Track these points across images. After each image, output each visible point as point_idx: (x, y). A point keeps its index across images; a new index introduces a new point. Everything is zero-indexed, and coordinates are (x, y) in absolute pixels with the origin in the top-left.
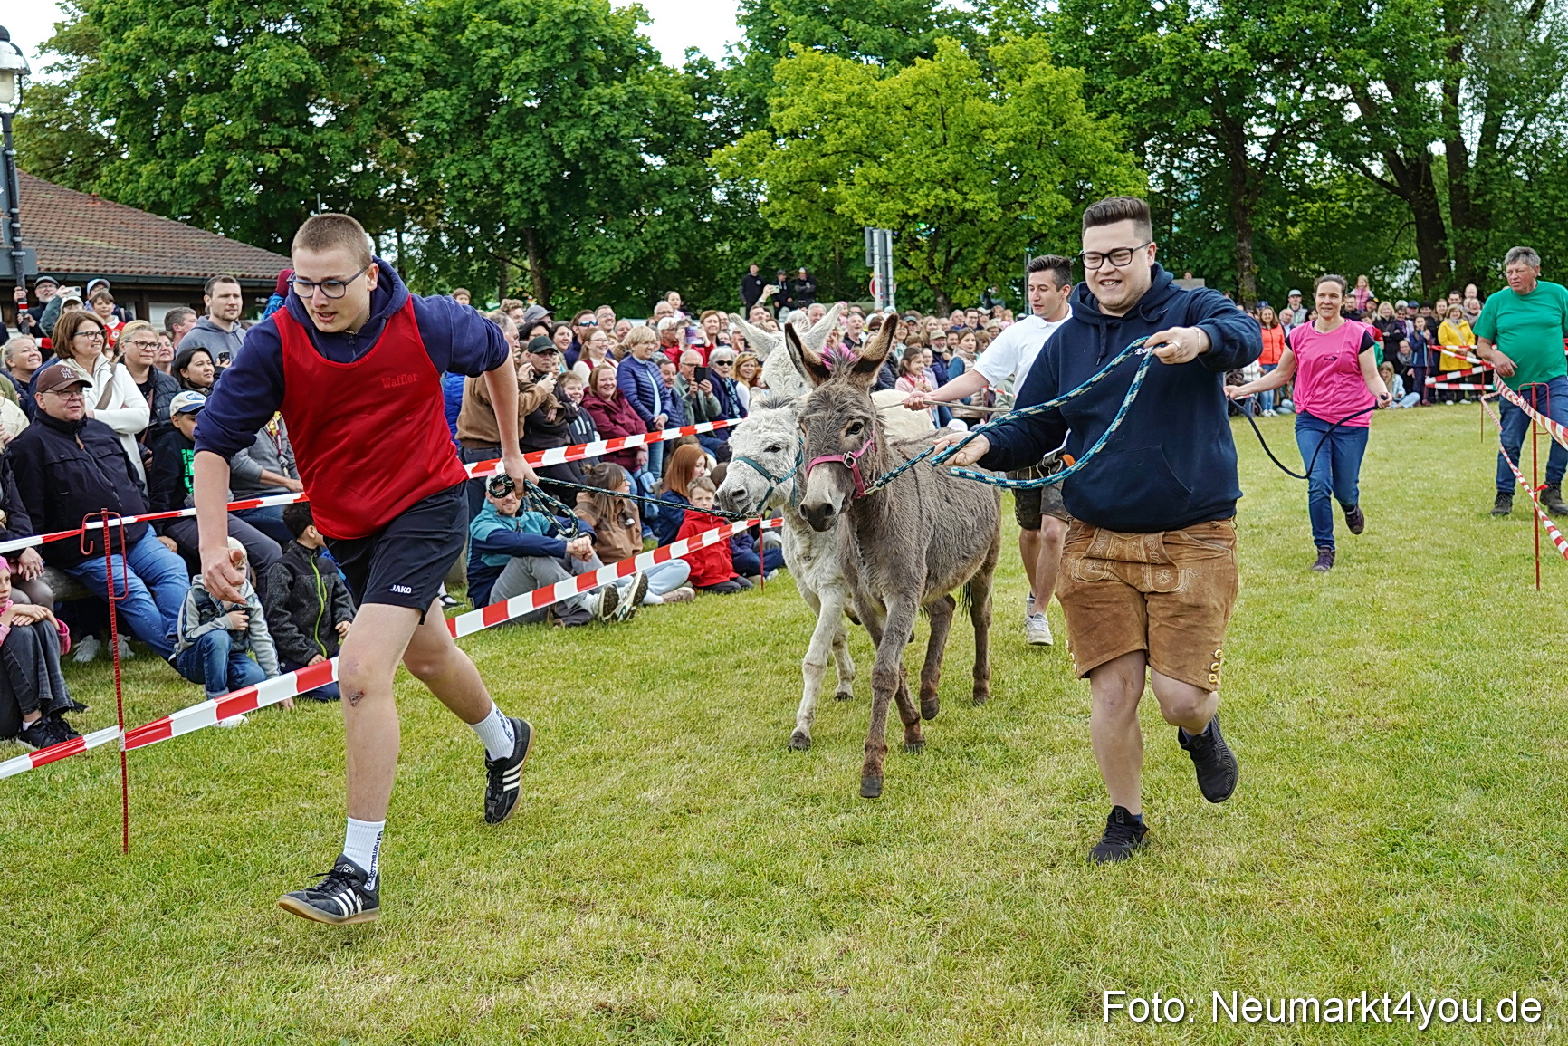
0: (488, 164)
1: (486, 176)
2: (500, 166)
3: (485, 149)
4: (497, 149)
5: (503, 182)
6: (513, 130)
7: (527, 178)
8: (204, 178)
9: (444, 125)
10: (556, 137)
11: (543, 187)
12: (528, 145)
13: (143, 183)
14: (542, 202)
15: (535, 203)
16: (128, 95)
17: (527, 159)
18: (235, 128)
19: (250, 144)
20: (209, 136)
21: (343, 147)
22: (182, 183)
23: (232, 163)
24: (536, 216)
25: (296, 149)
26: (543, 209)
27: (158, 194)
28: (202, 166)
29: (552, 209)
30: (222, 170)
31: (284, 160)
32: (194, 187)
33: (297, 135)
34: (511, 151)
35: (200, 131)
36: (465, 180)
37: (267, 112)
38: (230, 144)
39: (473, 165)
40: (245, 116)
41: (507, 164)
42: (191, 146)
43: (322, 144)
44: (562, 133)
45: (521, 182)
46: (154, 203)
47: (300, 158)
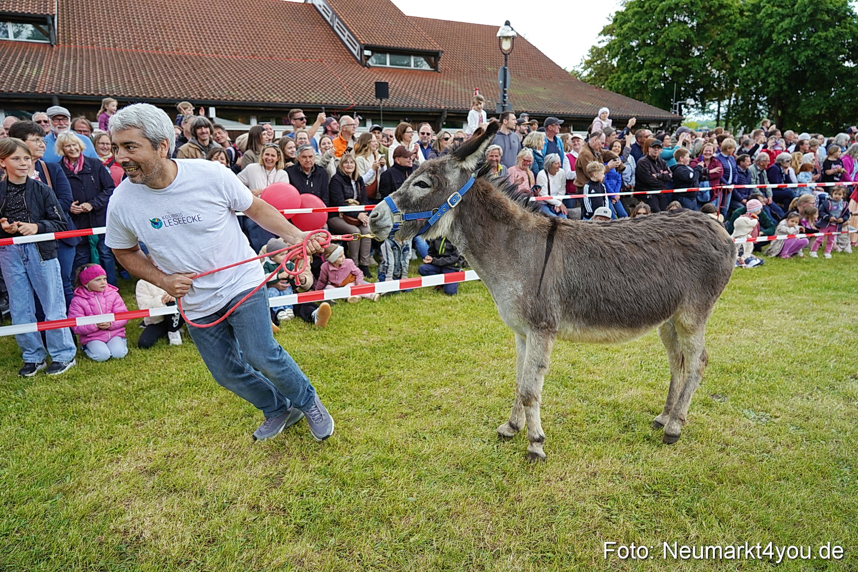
0: (761, 69)
1: (759, 75)
2: (766, 70)
3: (760, 63)
4: (766, 63)
5: (766, 77)
6: (775, 54)
7: (778, 75)
8: (642, 79)
9: (744, 53)
10: (796, 56)
11: (785, 78)
12: (781, 61)
13: (622, 81)
14: (785, 84)
15: (782, 85)
17: (779, 66)
18: (657, 60)
20: (647, 63)
22: (635, 81)
23: (654, 72)
24: (781, 91)
25: (678, 67)
26: (785, 87)
27: (626, 85)
28: (642, 74)
29: (790, 87)
30: (650, 75)
31: (674, 71)
32: (639, 83)
33: (681, 61)
34: (772, 63)
36: (749, 77)
37: (670, 53)
38: (654, 66)
39: (753, 70)
40: (661, 55)
41: (770, 69)
42: (641, 67)
43: (690, 64)
44: (799, 53)
45: (776, 77)
46: (625, 88)
47: (681, 69)
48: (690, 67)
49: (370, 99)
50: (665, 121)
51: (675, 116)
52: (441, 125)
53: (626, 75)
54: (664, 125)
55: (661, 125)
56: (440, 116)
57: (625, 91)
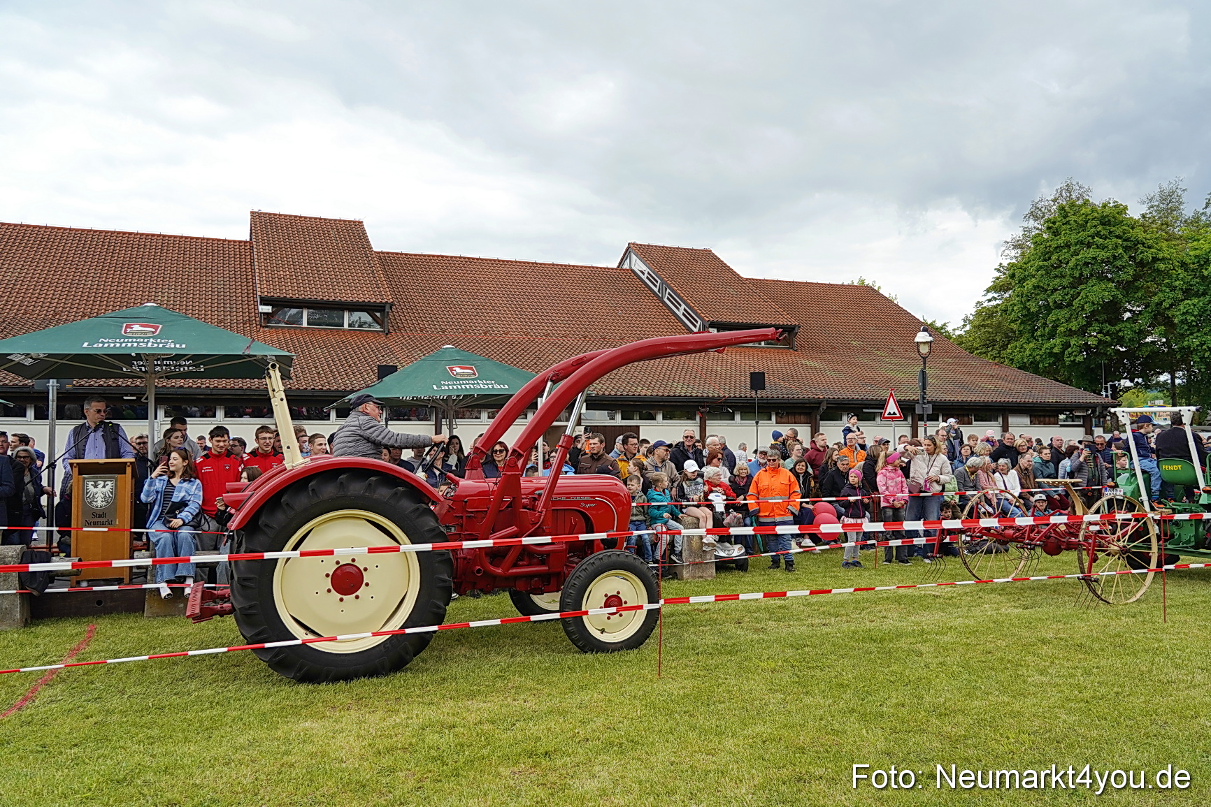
8: (1056, 350)
13: (1027, 352)
16: (1025, 312)
18: (1074, 326)
19: (1082, 331)
20: (1061, 329)
21: (1132, 331)
22: (1045, 352)
23: (1072, 343)
25: (1107, 334)
27: (1034, 358)
28: (1056, 343)
30: (1066, 345)
31: (1100, 341)
32: (1051, 354)
33: (1107, 327)
35: (1055, 327)
37: (1093, 316)
38: (1071, 333)
42: (1052, 335)
43: (1120, 330)
46: (1031, 362)
47: (1108, 338)
48: (1120, 334)
49: (745, 391)
50: (1093, 407)
51: (1106, 400)
52: (818, 417)
53: (1031, 345)
54: (1094, 412)
55: (1089, 412)
56: (819, 407)
57: (1031, 367)
